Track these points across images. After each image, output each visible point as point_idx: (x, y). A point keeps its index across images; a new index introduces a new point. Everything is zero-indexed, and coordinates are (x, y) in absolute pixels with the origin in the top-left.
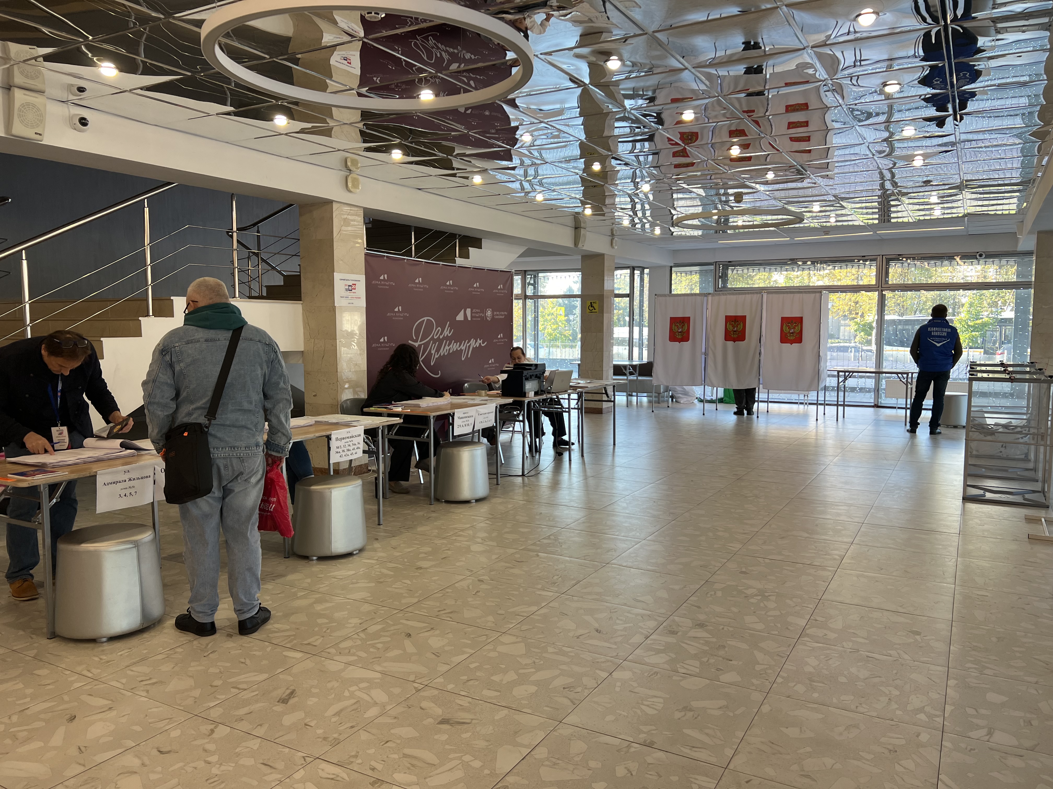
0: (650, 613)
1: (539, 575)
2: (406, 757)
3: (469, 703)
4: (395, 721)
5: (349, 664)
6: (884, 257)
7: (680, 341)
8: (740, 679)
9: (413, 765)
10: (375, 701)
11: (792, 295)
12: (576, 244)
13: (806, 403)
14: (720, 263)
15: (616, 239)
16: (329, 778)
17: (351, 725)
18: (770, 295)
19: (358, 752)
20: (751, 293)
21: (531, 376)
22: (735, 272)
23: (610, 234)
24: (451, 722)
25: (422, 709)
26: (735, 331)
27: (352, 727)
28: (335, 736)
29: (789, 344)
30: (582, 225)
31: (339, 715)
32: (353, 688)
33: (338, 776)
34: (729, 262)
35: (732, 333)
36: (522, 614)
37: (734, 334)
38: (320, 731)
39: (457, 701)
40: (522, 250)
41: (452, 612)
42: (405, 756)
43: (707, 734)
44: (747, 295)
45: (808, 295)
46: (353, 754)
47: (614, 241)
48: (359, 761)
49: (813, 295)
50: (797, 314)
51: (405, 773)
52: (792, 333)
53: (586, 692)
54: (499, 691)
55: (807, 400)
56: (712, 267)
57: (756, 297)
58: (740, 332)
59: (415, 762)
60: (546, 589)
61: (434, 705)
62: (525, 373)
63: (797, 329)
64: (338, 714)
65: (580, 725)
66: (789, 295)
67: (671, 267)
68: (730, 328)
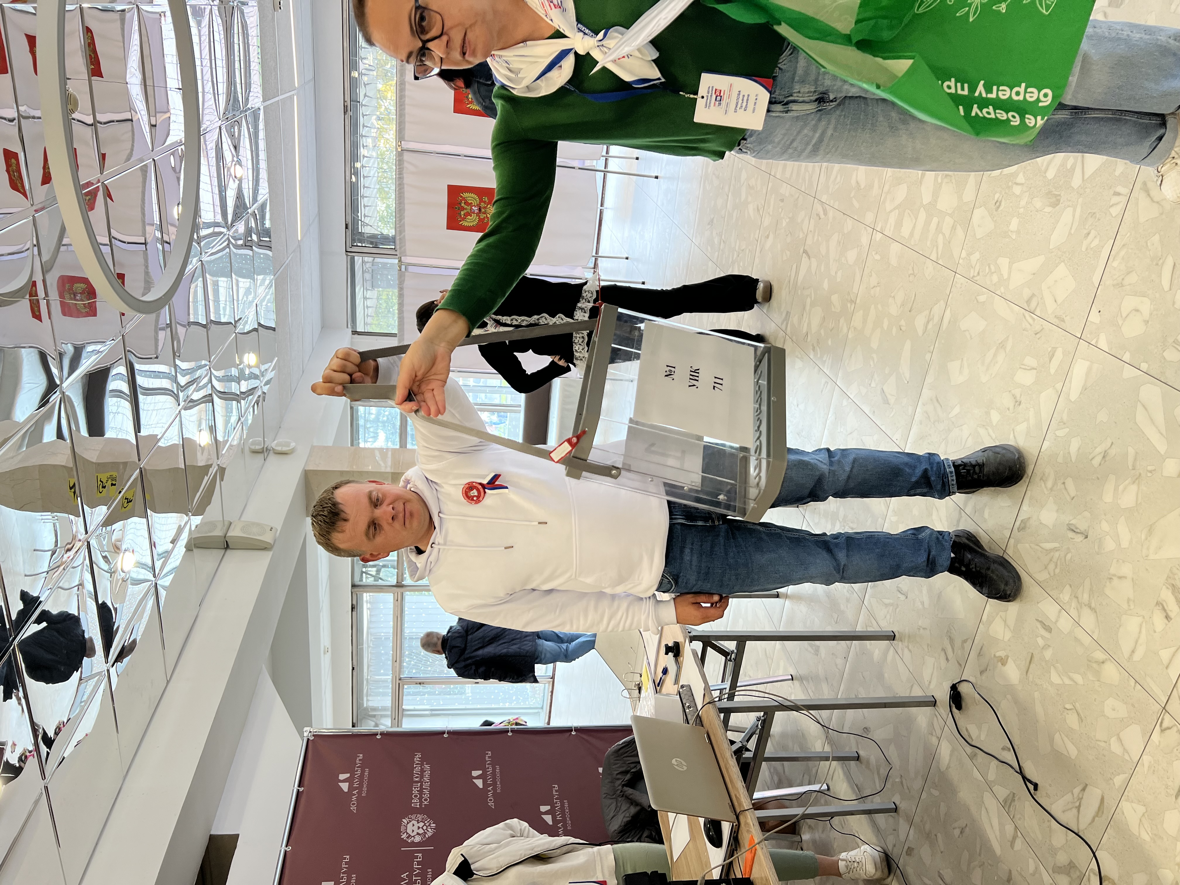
12: (264, 547)
14: (349, 244)
15: (273, 445)
22: (367, 220)
23: (261, 456)
26: (480, 210)
34: (347, 228)
35: (482, 216)
37: (485, 213)
47: (279, 449)
56: (358, 259)
67: (355, 332)
68: (473, 220)
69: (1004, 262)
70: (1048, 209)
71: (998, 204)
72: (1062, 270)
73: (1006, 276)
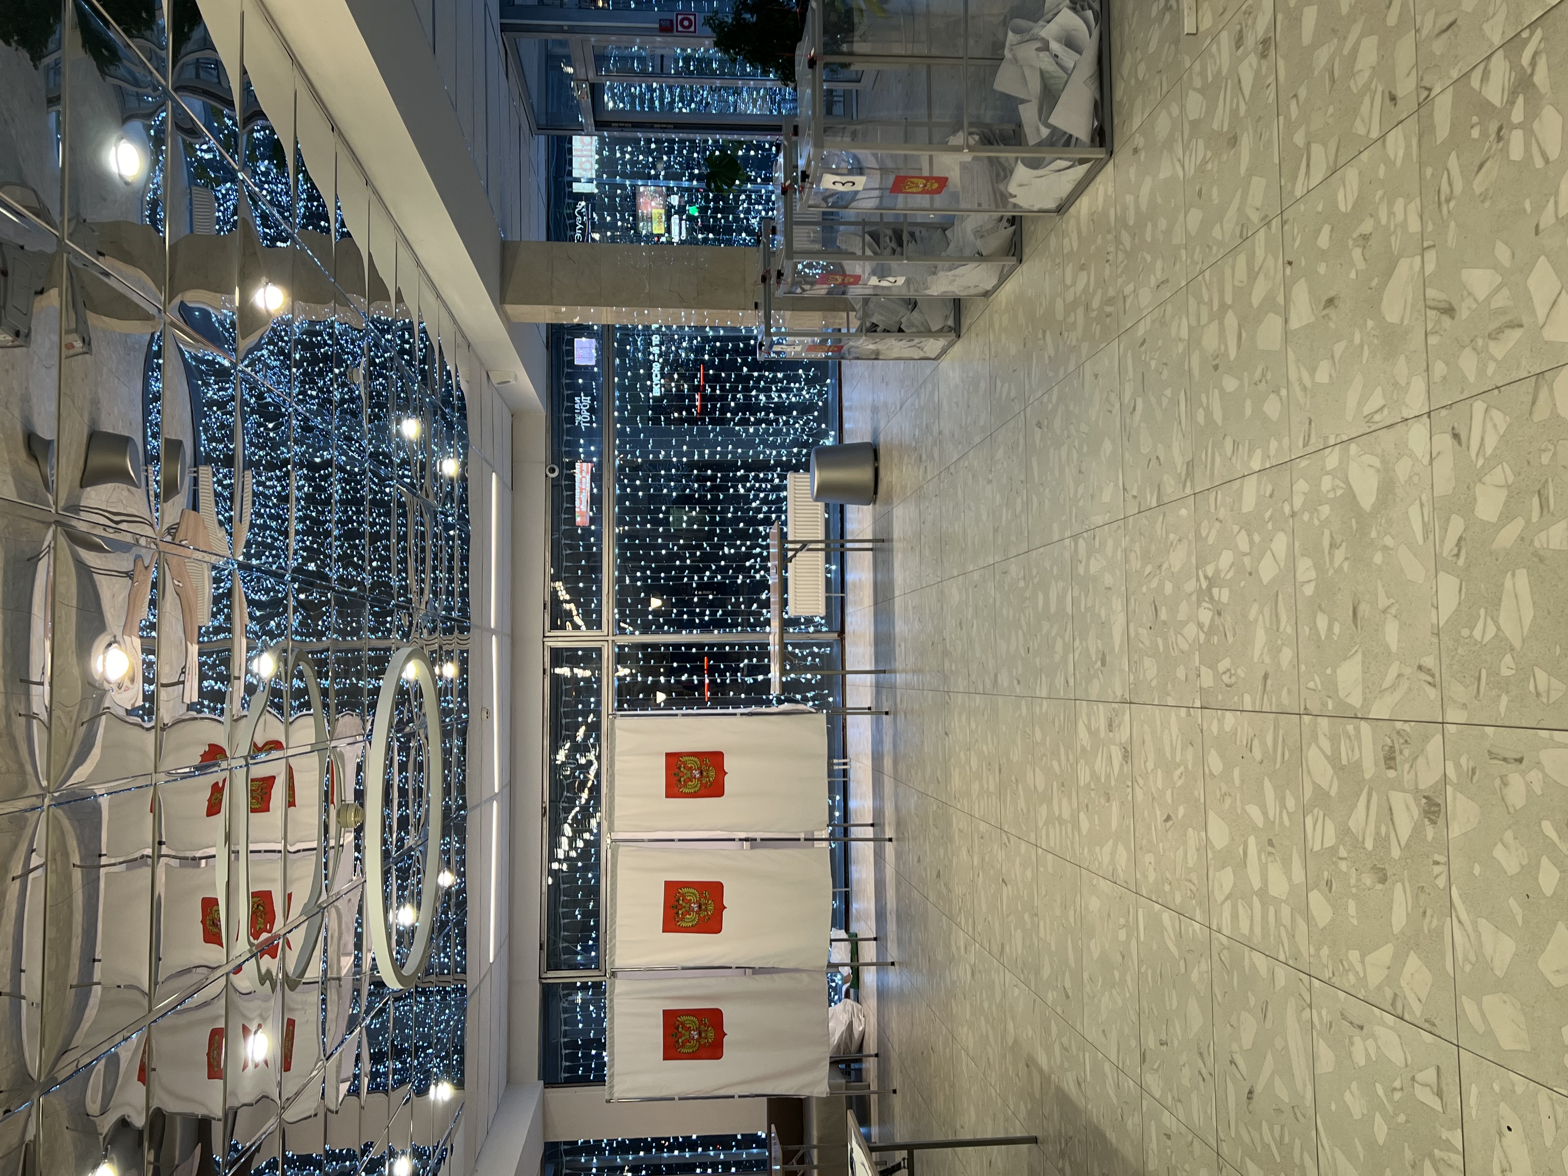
6: (547, 634)
7: (720, 1031)
26: (700, 907)
34: (541, 948)
35: (703, 913)
37: (706, 910)
41: (1201, 1055)
49: (619, 734)
52: (702, 773)
63: (691, 762)
68: (691, 920)
69: (1354, 956)
70: (1379, 886)
71: (1329, 883)
72: (1413, 962)
73: (1362, 975)
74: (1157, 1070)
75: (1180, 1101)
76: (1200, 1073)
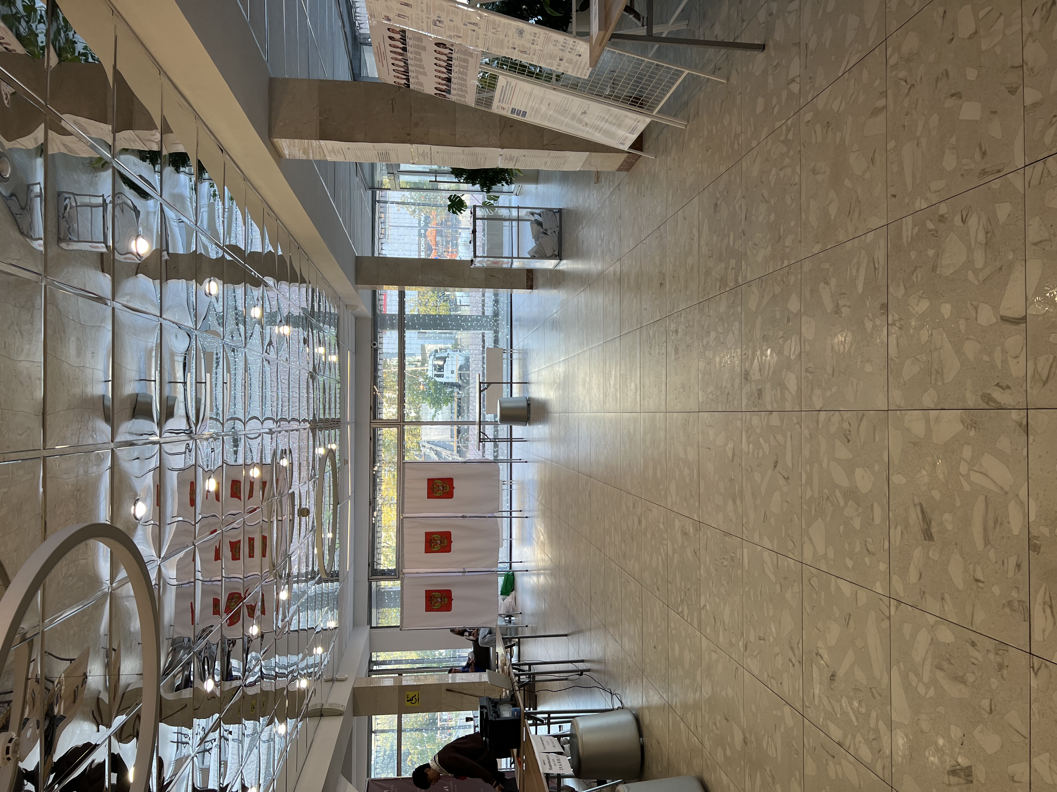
0: (744, 432)
1: (726, 585)
2: (988, 540)
3: (896, 528)
4: (947, 596)
5: (890, 726)
6: (372, 421)
7: (450, 599)
8: (794, 295)
9: (996, 522)
10: (930, 644)
11: (405, 489)
12: (340, 714)
13: (511, 482)
15: (337, 676)
16: (1052, 612)
17: (969, 647)
18: (405, 510)
19: (1004, 605)
20: (402, 528)
21: (496, 712)
22: (380, 563)
23: (331, 683)
24: (926, 526)
25: (921, 575)
26: (441, 542)
27: (973, 644)
28: (991, 656)
29: (454, 490)
30: (319, 707)
31: (962, 677)
32: (921, 690)
33: (1044, 603)
35: (442, 545)
36: (776, 563)
37: (444, 543)
38: (994, 682)
39: (898, 543)
40: (343, 779)
41: (792, 649)
42: (987, 542)
43: (858, 270)
44: (405, 532)
45: (406, 474)
46: (1007, 610)
47: (340, 678)
48: (1014, 594)
49: (407, 470)
50: (425, 485)
51: (1009, 523)
52: (443, 488)
53: (847, 415)
54: (872, 505)
55: (507, 481)
57: (406, 524)
58: (441, 537)
59: (991, 524)
60: (741, 562)
61: (912, 564)
62: (490, 718)
63: (439, 483)
64: (961, 680)
65: (886, 389)
66: (405, 492)
67: (371, 628)
68: (437, 548)
74: (756, 656)
75: (774, 678)
76: (790, 660)
